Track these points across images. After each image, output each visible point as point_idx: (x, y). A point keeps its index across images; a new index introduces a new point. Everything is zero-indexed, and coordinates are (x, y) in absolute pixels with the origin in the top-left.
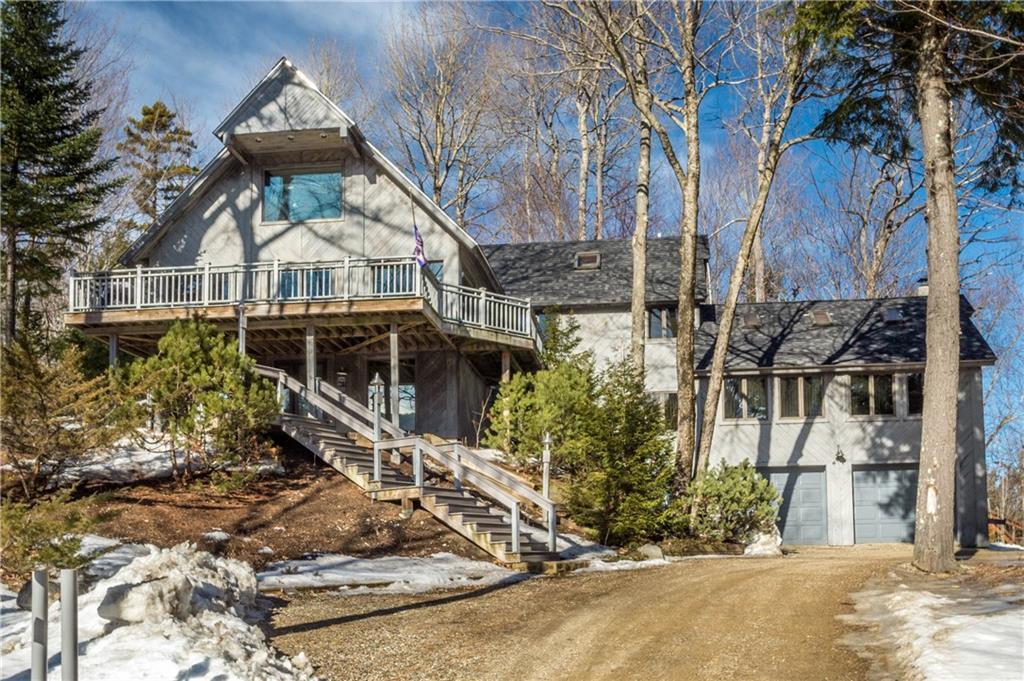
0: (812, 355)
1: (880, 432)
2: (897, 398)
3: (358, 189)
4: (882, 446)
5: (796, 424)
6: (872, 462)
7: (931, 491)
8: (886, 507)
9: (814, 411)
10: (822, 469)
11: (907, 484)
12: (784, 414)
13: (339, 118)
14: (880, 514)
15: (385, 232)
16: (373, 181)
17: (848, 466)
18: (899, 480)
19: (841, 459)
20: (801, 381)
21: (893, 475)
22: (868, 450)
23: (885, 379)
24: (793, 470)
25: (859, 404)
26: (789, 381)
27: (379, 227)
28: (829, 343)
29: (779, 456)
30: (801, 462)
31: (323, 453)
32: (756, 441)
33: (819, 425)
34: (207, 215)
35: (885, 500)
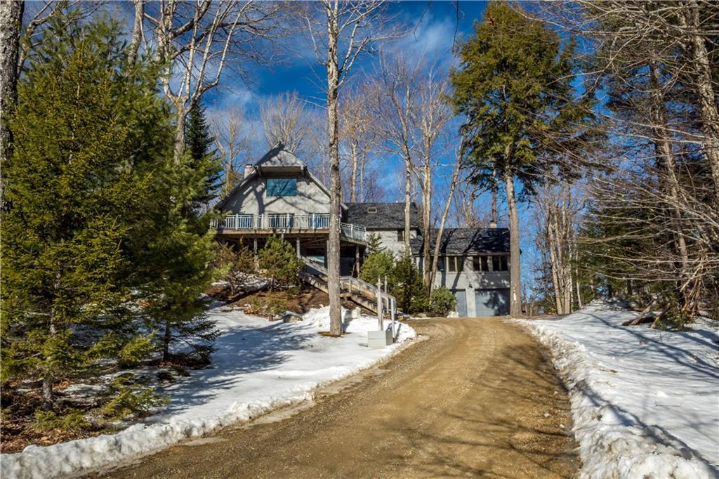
0: (459, 249)
1: (483, 277)
2: (489, 265)
3: (303, 187)
4: (485, 282)
5: (455, 274)
6: (481, 288)
7: (514, 294)
8: (486, 304)
9: (461, 269)
10: (464, 290)
11: (493, 296)
12: (450, 270)
13: (300, 163)
14: (484, 307)
15: (312, 202)
16: (308, 184)
17: (473, 289)
18: (491, 294)
19: (471, 286)
20: (456, 258)
21: (488, 293)
22: (479, 283)
23: (484, 259)
24: (454, 290)
25: (476, 267)
26: (452, 258)
27: (311, 201)
28: (464, 245)
29: (449, 285)
30: (457, 288)
31: (310, 281)
32: (441, 280)
33: (462, 274)
34: (245, 193)
35: (486, 302)
